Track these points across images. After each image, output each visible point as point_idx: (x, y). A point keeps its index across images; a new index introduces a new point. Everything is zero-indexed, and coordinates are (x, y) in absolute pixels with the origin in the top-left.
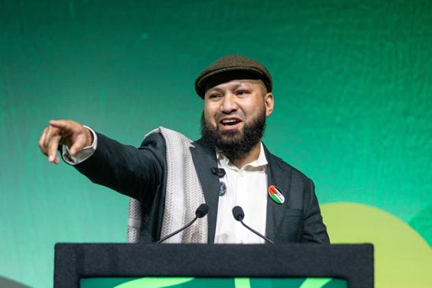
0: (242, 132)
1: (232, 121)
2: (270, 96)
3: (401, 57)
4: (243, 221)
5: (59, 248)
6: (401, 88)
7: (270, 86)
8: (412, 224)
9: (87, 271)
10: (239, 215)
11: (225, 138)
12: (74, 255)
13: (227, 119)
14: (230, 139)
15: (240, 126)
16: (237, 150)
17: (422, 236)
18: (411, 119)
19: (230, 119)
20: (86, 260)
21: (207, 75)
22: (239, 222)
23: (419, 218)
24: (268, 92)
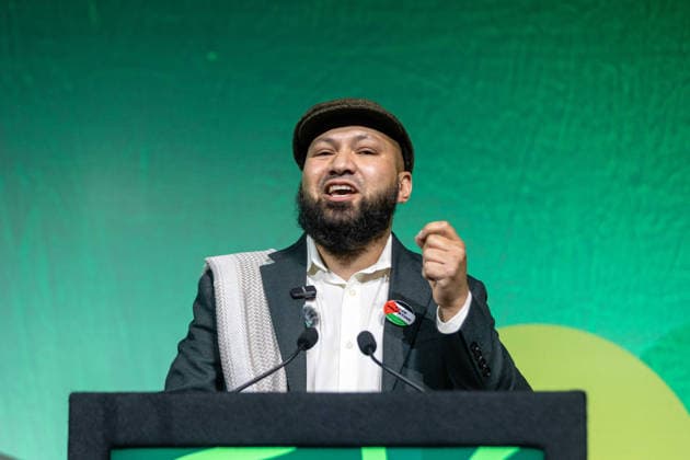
0: (357, 208)
1: (344, 188)
2: (408, 177)
4: (375, 354)
5: (76, 400)
6: (627, 138)
7: (409, 160)
8: (646, 359)
9: (121, 437)
10: (369, 346)
11: (330, 214)
12: (101, 412)
13: (335, 184)
14: (337, 217)
15: (356, 200)
16: (346, 235)
17: (662, 377)
18: (644, 189)
19: (341, 184)
20: (120, 419)
21: (317, 113)
23: (658, 349)
24: (406, 170)
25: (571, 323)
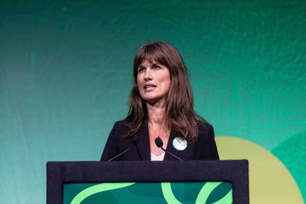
3: (263, 24)
4: (163, 147)
5: (49, 164)
6: (263, 48)
8: (274, 152)
9: (68, 179)
10: (160, 144)
12: (59, 169)
18: (272, 72)
20: (67, 172)
22: (160, 148)
25: (238, 136)
